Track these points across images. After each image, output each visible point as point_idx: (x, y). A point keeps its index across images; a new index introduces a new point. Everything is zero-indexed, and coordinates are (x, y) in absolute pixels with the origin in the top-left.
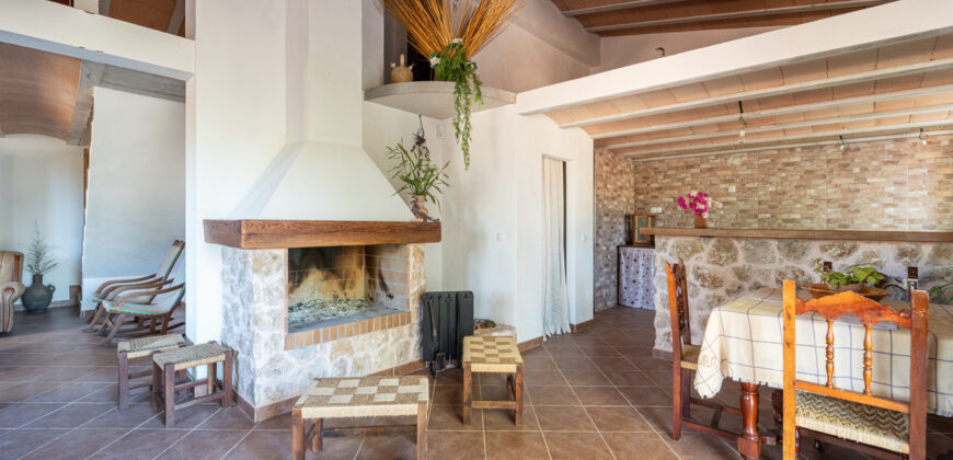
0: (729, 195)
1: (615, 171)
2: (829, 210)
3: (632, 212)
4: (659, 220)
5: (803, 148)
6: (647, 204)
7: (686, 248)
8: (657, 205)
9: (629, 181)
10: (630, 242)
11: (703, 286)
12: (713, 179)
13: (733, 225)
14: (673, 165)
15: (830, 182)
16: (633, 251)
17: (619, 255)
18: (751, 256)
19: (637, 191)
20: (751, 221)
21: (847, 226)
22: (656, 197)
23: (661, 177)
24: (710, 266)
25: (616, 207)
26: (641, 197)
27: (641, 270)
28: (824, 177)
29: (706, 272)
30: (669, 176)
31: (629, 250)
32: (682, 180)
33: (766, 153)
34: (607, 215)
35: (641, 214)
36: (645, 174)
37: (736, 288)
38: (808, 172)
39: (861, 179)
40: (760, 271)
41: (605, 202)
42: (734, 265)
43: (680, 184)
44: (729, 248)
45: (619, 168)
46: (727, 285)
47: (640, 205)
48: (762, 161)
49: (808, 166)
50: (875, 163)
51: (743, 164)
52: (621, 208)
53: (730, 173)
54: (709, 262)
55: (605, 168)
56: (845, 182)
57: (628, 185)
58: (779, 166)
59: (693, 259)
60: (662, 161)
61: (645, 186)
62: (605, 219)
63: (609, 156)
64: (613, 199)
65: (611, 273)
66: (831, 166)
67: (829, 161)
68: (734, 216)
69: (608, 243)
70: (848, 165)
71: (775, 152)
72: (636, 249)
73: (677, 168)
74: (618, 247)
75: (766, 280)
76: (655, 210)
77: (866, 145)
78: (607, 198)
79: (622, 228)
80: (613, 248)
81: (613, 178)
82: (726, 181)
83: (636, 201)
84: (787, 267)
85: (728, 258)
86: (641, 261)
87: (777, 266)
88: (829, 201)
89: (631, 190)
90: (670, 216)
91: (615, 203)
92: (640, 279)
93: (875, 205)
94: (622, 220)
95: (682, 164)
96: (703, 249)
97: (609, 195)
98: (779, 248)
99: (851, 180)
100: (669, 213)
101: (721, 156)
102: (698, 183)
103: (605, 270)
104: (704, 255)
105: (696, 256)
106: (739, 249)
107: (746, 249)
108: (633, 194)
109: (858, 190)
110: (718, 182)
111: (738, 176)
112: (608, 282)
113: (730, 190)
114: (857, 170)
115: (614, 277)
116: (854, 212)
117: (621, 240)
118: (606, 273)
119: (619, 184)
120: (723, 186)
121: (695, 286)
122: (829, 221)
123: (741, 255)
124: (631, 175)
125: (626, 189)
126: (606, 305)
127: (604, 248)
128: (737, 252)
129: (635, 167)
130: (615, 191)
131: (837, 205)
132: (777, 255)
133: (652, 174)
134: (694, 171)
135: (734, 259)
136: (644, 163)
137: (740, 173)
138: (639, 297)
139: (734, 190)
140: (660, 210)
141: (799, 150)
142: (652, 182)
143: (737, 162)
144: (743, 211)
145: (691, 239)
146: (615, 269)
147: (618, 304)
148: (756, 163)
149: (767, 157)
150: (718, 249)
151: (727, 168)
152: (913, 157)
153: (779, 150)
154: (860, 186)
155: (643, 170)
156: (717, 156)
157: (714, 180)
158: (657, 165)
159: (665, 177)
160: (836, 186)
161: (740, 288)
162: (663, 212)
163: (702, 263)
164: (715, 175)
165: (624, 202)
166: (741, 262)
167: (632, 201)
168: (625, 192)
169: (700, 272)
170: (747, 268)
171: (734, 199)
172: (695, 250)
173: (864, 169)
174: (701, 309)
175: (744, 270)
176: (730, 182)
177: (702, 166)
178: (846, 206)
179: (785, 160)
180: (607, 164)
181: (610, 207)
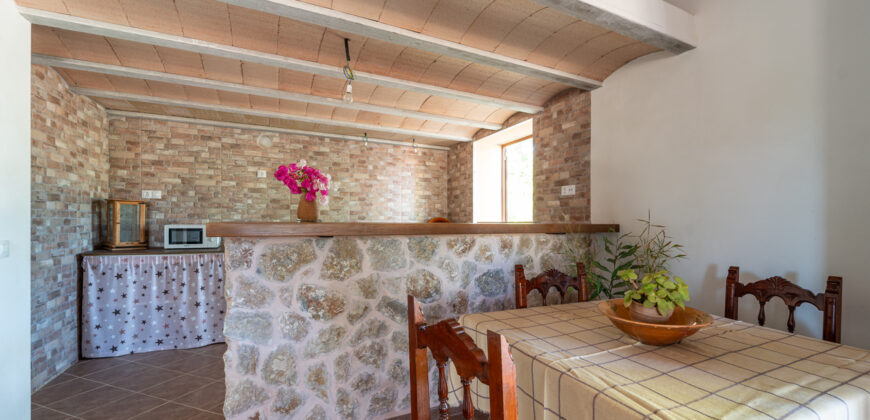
0: (258, 180)
1: (70, 118)
2: (352, 203)
3: (105, 196)
4: (159, 210)
5: (332, 139)
6: (134, 185)
7: (288, 257)
8: (155, 188)
9: (100, 145)
10: (103, 246)
11: (316, 317)
12: (238, 158)
13: (263, 217)
14: (181, 131)
15: (352, 176)
16: (112, 262)
17: (81, 272)
18: (381, 262)
19: (114, 163)
20: (284, 212)
21: (364, 218)
22: (153, 175)
23: (162, 146)
24: (326, 283)
25: (74, 183)
26: (123, 173)
27: (132, 291)
28: (347, 170)
29: (320, 293)
30: (174, 147)
31: (105, 260)
32: (196, 155)
33: (298, 137)
34: (55, 198)
35: (124, 200)
36: (132, 138)
37: (361, 311)
38: (335, 164)
39: (373, 176)
40: (389, 280)
41: (51, 173)
42: (358, 276)
43: (192, 159)
44: (352, 253)
45: (81, 115)
46: (350, 309)
47: (122, 186)
48: (293, 146)
49: (335, 158)
50: (382, 163)
51: (275, 146)
52: (85, 187)
53: (259, 154)
54: (323, 276)
55: (51, 106)
56: (363, 177)
57: (97, 150)
58: (311, 154)
59: (298, 274)
60: (163, 122)
61: (131, 155)
62: (50, 205)
63: (60, 87)
64: (69, 169)
65: (64, 307)
66: (354, 161)
67: (351, 156)
68: (264, 206)
69: (56, 252)
70: (364, 162)
71: (307, 139)
72: (120, 258)
73: (187, 136)
74: (80, 258)
75: (396, 292)
76: (148, 195)
77: (376, 145)
78: (56, 166)
79: (86, 222)
80: (69, 260)
81: (68, 131)
82: (256, 164)
83: (112, 178)
84: (418, 271)
85: (352, 267)
86: (131, 277)
87: (408, 271)
88: (352, 194)
89: (104, 159)
90: (176, 205)
91: (73, 177)
92: (130, 305)
93: (382, 199)
94: (87, 208)
95: (195, 132)
96: (315, 257)
97: (61, 160)
98: (410, 247)
99: (366, 176)
100: (174, 199)
101: (249, 131)
102: (219, 162)
103: (51, 304)
104: (316, 266)
105: (304, 268)
106: (364, 252)
107: (373, 251)
108: (107, 166)
109: (371, 186)
110: (245, 164)
111: (269, 159)
112: (58, 326)
113: (259, 176)
114: (370, 167)
115: (70, 313)
116: (368, 205)
117: (86, 244)
118: (54, 310)
119: (80, 143)
120: (251, 169)
121: (303, 319)
122: (351, 213)
123: (367, 261)
124: (104, 134)
125: (95, 155)
126: (53, 370)
127: (50, 262)
128: (362, 257)
129: (111, 124)
130: (73, 155)
131: (357, 198)
132: (408, 256)
133: (145, 139)
134: (213, 144)
135: (358, 267)
136: (127, 118)
137: (270, 155)
138: (128, 337)
139: (265, 176)
140: (158, 195)
141: (327, 140)
142: (145, 152)
143: (266, 142)
144: (274, 201)
145: (295, 241)
146: (73, 297)
147: (81, 357)
148: (287, 146)
149: (298, 142)
150: (338, 255)
151: (256, 148)
152: (403, 161)
153: (311, 136)
154: (374, 182)
155: (127, 130)
156: (244, 131)
157: (241, 160)
158: (152, 126)
159: (167, 147)
160: (357, 180)
161: (366, 308)
162: (164, 198)
163: (314, 280)
164: (242, 154)
165: (91, 178)
166: (367, 270)
167: (105, 177)
168: (92, 160)
169: (312, 294)
170: (375, 277)
171: (264, 186)
172: (303, 260)
173: (375, 167)
174: (312, 356)
175: (371, 281)
176: (260, 164)
177: (224, 140)
178: (363, 199)
179: (316, 149)
180: (56, 101)
181: (63, 183)
